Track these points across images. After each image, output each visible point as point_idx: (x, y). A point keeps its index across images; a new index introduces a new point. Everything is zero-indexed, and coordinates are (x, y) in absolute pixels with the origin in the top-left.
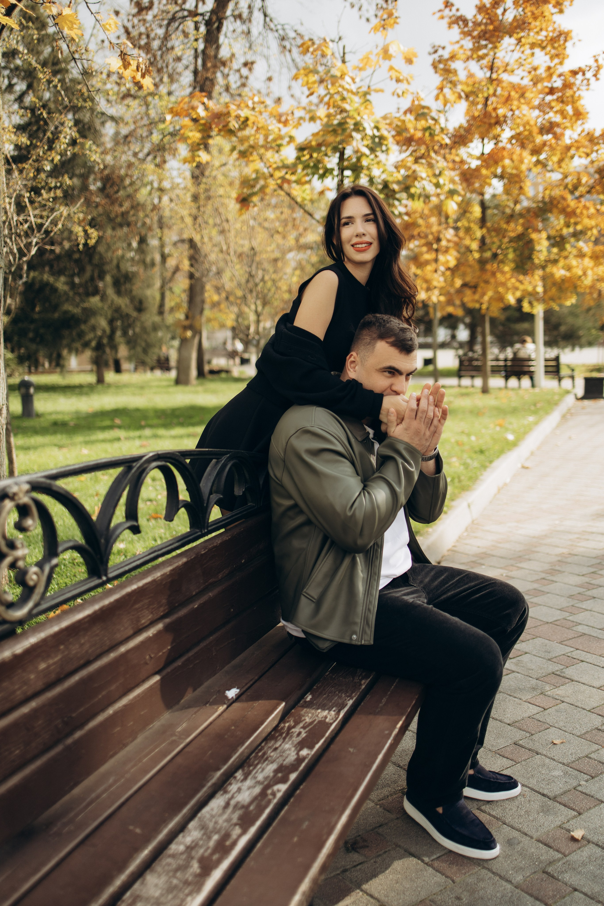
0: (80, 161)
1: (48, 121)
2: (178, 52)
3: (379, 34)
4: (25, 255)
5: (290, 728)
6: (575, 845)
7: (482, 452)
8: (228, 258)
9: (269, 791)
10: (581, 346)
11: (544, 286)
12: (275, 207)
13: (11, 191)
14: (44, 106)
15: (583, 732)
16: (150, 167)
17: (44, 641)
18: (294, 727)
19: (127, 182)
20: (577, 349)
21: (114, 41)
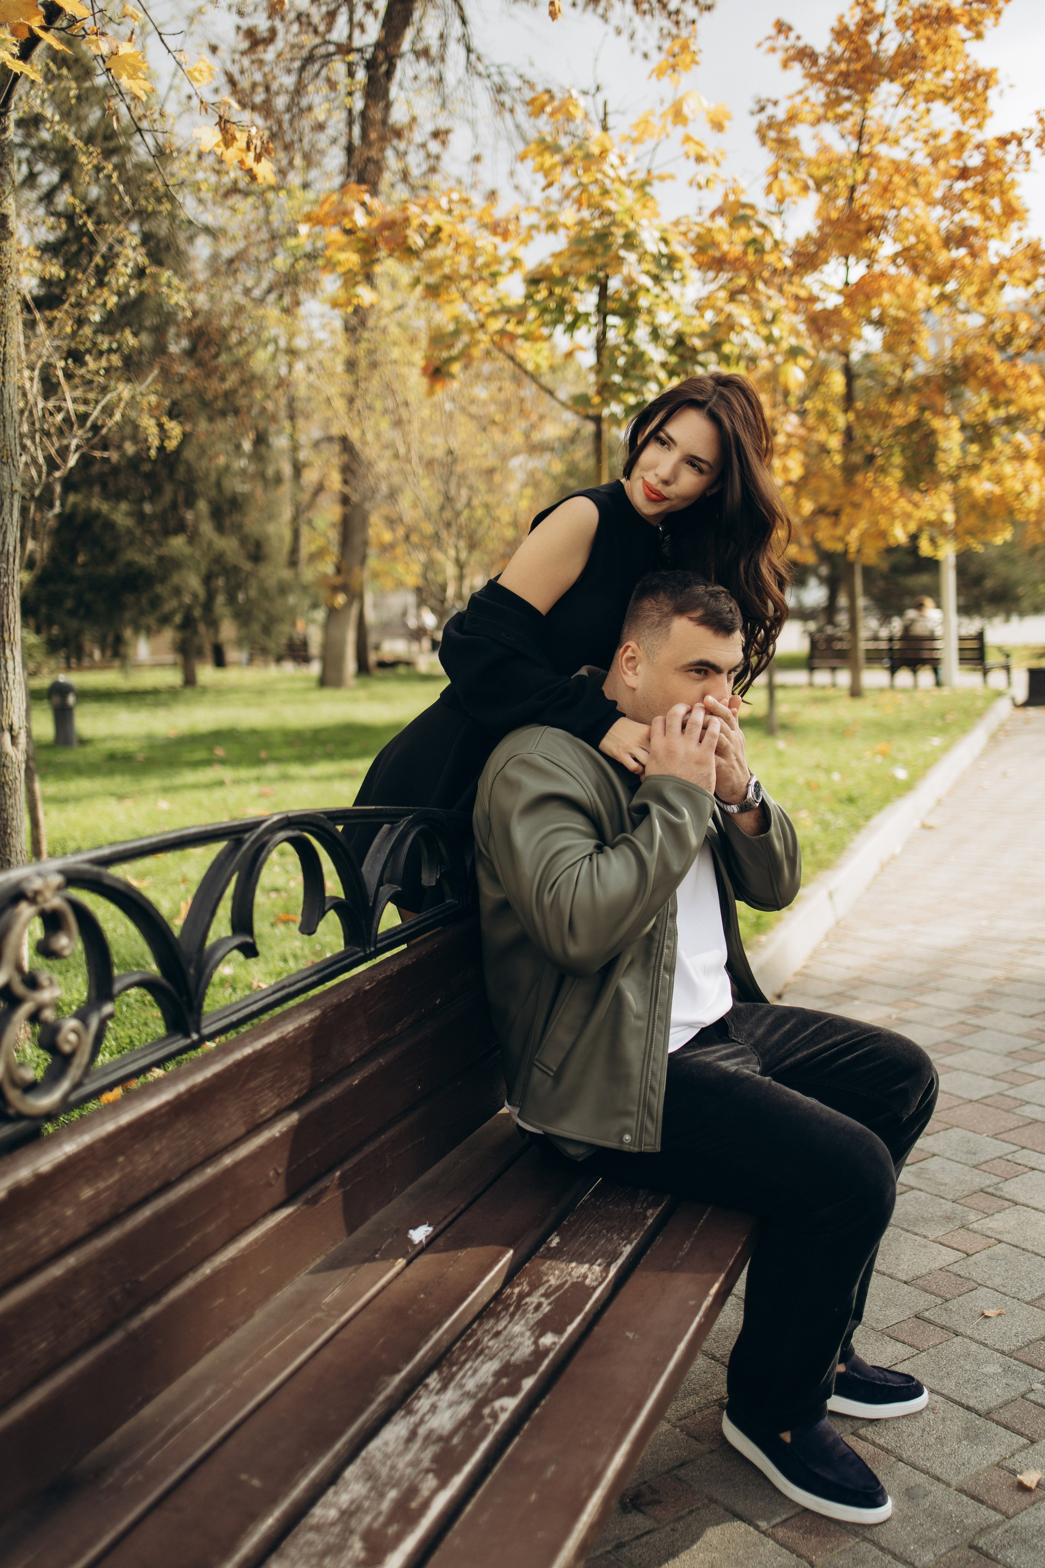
0: (151, 304)
1: (96, 237)
2: (320, 114)
3: (666, 80)
4: (58, 468)
5: (522, 1296)
6: (1025, 1499)
7: (851, 800)
8: (408, 467)
9: (487, 1411)
10: (1022, 614)
11: (957, 511)
12: (489, 379)
13: (33, 357)
14: (89, 211)
15: (1037, 1295)
16: (272, 312)
17: (90, 1149)
18: (529, 1294)
19: (234, 338)
20: (1015, 619)
21: (210, 98)
